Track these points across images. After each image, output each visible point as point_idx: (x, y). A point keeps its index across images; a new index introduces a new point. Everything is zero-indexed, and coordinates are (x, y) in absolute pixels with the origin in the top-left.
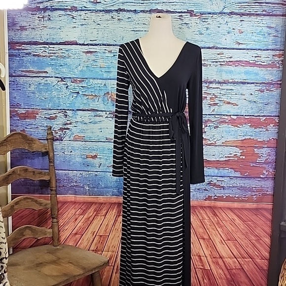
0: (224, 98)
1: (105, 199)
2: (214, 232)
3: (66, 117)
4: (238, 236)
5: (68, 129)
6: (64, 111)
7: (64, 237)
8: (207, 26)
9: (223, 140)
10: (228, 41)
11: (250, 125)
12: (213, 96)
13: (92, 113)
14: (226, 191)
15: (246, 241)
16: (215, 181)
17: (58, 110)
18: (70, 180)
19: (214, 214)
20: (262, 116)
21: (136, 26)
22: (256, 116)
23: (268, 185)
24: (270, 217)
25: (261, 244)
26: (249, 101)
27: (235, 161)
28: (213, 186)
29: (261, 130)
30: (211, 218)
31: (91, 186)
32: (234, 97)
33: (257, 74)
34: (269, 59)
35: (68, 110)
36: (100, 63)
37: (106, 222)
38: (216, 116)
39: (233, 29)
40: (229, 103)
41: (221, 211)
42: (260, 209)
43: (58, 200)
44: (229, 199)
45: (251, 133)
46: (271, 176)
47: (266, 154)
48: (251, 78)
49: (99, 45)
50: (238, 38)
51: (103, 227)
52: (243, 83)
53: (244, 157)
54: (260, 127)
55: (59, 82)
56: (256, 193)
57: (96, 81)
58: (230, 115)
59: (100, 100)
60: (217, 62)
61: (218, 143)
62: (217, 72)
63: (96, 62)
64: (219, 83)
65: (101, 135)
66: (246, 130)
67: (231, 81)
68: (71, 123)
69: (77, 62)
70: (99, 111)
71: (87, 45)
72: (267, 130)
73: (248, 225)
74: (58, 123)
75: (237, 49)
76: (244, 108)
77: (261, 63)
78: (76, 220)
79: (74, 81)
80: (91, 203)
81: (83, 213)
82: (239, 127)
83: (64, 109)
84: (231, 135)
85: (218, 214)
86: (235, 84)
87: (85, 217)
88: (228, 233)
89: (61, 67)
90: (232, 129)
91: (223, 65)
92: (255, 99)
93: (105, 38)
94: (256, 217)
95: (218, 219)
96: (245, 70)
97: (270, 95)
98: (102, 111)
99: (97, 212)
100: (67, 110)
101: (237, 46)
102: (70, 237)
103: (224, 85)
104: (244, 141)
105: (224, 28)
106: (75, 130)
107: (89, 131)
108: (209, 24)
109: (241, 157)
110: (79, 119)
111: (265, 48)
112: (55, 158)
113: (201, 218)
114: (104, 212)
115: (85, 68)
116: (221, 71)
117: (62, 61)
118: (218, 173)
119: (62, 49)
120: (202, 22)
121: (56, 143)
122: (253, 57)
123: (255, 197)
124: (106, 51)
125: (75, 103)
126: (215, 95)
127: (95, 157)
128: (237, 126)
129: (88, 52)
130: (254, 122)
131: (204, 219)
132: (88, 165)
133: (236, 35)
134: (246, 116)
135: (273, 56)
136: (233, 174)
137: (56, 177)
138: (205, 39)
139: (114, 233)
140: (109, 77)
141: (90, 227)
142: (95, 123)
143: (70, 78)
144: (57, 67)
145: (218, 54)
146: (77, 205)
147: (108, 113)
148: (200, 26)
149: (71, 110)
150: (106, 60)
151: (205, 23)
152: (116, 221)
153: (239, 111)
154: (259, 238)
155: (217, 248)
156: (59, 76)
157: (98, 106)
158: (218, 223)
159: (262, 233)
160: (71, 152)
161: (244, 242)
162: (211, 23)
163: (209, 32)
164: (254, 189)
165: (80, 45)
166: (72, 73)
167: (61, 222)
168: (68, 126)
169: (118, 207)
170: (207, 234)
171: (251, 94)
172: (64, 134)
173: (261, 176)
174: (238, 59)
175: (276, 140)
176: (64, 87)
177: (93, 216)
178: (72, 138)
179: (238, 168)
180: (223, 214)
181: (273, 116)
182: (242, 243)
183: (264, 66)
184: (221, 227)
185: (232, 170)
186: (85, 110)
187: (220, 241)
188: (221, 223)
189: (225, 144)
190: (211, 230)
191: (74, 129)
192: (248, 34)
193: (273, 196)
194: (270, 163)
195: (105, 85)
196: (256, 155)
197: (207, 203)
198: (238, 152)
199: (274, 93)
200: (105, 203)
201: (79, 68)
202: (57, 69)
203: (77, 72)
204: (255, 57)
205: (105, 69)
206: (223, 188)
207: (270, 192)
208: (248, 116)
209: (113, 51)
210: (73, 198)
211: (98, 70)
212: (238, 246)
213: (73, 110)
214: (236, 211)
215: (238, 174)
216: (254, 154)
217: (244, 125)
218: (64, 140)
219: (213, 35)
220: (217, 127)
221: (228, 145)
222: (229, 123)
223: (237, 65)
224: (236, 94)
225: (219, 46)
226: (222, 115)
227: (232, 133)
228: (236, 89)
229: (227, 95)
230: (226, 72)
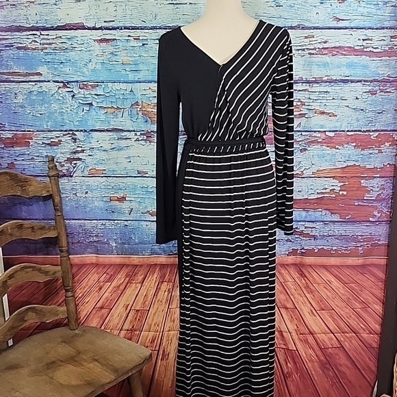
0: (315, 106)
1: (141, 260)
2: (301, 299)
3: (75, 142)
4: (336, 303)
5: (79, 159)
6: (71, 133)
7: (85, 313)
9: (314, 169)
10: (321, 17)
11: (354, 144)
12: (299, 103)
13: (114, 135)
14: (318, 242)
15: (347, 310)
16: (302, 228)
17: (62, 131)
18: (87, 233)
19: (301, 275)
20: (373, 131)
22: (364, 131)
23: (380, 232)
24: (382, 276)
25: (369, 313)
26: (354, 109)
27: (331, 199)
28: (300, 235)
29: (371, 152)
30: (297, 280)
31: (120, 242)
32: (330, 103)
33: (365, 67)
34: (385, 43)
35: (78, 131)
36: (123, 57)
37: (143, 291)
38: (303, 133)
40: (323, 113)
41: (311, 270)
42: (368, 265)
43: (72, 262)
44: (323, 253)
45: (356, 157)
46: (385, 219)
47: (377, 187)
48: (357, 73)
49: (118, 28)
50: (337, 12)
51: (141, 299)
52: (345, 81)
53: (345, 193)
54: (369, 148)
55: (61, 89)
56: (362, 244)
57: (117, 86)
58: (325, 132)
59: (126, 114)
60: (304, 50)
61: (307, 173)
62: (304, 65)
63: (116, 55)
64: (308, 82)
65: (129, 166)
66: (349, 152)
67: (326, 79)
68: (82, 151)
69: (86, 56)
70: (125, 131)
71: (100, 28)
72: (380, 152)
73: (351, 289)
74: (63, 151)
75: (335, 29)
76: (346, 120)
77: (372, 50)
78: (101, 289)
79: (84, 86)
80: (122, 266)
81: (110, 280)
82: (338, 149)
83: (71, 130)
84: (326, 161)
85: (307, 274)
86: (332, 84)
87: (113, 284)
88: (321, 300)
89: (61, 66)
90: (328, 152)
91: (313, 54)
92: (362, 106)
93: (128, 17)
94: (362, 276)
95: (308, 281)
96: (348, 60)
97: (386, 99)
98: (129, 131)
99: (130, 278)
100: (76, 131)
101: (335, 24)
102: (94, 312)
103: (315, 85)
104: (346, 170)
106: (90, 161)
107: (111, 161)
109: (341, 193)
110: (95, 145)
111: (379, 26)
112: (64, 202)
113: (282, 281)
114: (140, 278)
115: (99, 66)
116: (310, 64)
117: (62, 56)
118: (306, 217)
119: (60, 37)
121: (63, 181)
122: (359, 40)
123: (360, 249)
124: (130, 38)
125: (87, 120)
126: (301, 102)
127: (122, 199)
128: (335, 148)
129: (102, 41)
130: (361, 140)
131: (286, 281)
132: (113, 212)
133: (334, 6)
134: (348, 131)
135: (392, 37)
136: (329, 217)
137: (66, 230)
138: (285, 15)
139: (156, 306)
140: (136, 79)
141: (121, 298)
142: (120, 149)
143: (77, 82)
144: (56, 66)
145: (306, 37)
146: (101, 269)
147: (138, 134)
149: (82, 131)
150: (131, 51)
152: (158, 289)
153: (338, 124)
154: (365, 305)
155: (306, 321)
156: (59, 80)
157: (123, 123)
158: (307, 287)
159: (370, 299)
160: (87, 193)
161: (345, 311)
164: (360, 237)
165: (89, 29)
166: (79, 73)
167: (79, 293)
168: (80, 155)
169: (160, 270)
170: (291, 302)
171: (357, 98)
172: (74, 168)
173: (371, 219)
174: (337, 45)
175: (393, 166)
176: (69, 96)
177: (124, 284)
178: (86, 173)
179: (336, 208)
180: (314, 274)
181: (390, 131)
182: (342, 313)
183: (378, 54)
184: (311, 292)
185: (327, 212)
186: (103, 131)
187: (310, 312)
188: (312, 287)
189: (317, 175)
190: (296, 296)
191: (88, 160)
192: (352, 4)
193: (388, 246)
194: (384, 199)
195: (132, 91)
196: (363, 189)
197: (291, 259)
198: (337, 185)
199: (391, 95)
200: (141, 266)
201: (91, 66)
202: (55, 68)
203: (87, 73)
204: (364, 40)
205: (130, 66)
206: (315, 237)
207: (383, 241)
208: (352, 131)
209: (141, 38)
210: (94, 258)
211: (119, 68)
212: (335, 317)
213: (86, 131)
214: (333, 270)
215: (336, 218)
216: (360, 188)
217: (345, 146)
218: (74, 175)
219: (298, 6)
220: (305, 150)
221: (321, 175)
222: (323, 143)
223: (335, 53)
224: (333, 99)
225: (307, 24)
226: (312, 131)
227: (328, 158)
228: (333, 91)
229: (320, 101)
230: (317, 65)
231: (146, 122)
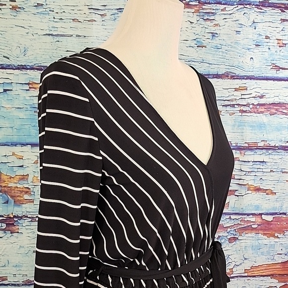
0: (249, 180)
8: (213, 29)
9: (247, 265)
10: (257, 63)
21: (56, 25)
32: (268, 177)
38: (233, 217)
39: (267, 37)
40: (258, 190)
50: (276, 57)
52: (286, 149)
58: (261, 214)
60: (233, 106)
61: (237, 271)
62: (234, 126)
67: (261, 144)
82: (278, 237)
84: (262, 254)
86: (270, 152)
90: (265, 242)
91: (245, 112)
101: (274, 74)
103: (248, 152)
105: (249, 35)
108: (216, 25)
116: (241, 125)
120: (202, 21)
128: (274, 236)
133: (273, 50)
138: (209, 58)
145: (236, 90)
148: (198, 29)
151: (208, 23)
153: (277, 205)
162: (222, 22)
163: (216, 42)
174: (277, 100)
189: (250, 274)
198: (275, 285)
219: (227, 48)
220: (235, 239)
221: (256, 273)
222: (258, 230)
223: (274, 111)
224: (271, 171)
225: (238, 72)
226: (245, 214)
227: (265, 250)
228: (272, 160)
229: (254, 174)
230: (251, 126)
231: (7, 202)
